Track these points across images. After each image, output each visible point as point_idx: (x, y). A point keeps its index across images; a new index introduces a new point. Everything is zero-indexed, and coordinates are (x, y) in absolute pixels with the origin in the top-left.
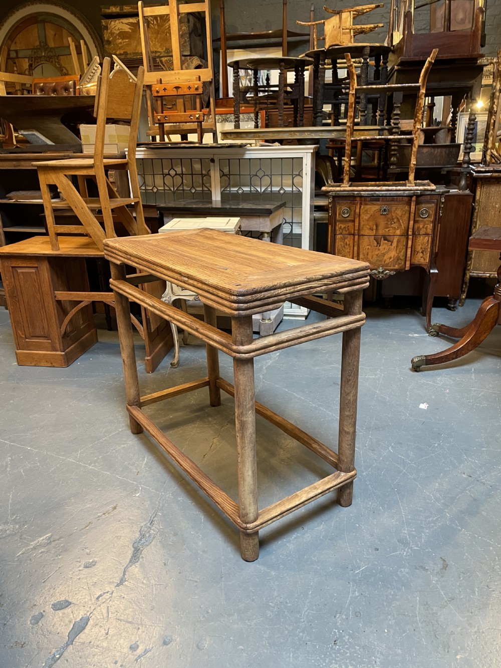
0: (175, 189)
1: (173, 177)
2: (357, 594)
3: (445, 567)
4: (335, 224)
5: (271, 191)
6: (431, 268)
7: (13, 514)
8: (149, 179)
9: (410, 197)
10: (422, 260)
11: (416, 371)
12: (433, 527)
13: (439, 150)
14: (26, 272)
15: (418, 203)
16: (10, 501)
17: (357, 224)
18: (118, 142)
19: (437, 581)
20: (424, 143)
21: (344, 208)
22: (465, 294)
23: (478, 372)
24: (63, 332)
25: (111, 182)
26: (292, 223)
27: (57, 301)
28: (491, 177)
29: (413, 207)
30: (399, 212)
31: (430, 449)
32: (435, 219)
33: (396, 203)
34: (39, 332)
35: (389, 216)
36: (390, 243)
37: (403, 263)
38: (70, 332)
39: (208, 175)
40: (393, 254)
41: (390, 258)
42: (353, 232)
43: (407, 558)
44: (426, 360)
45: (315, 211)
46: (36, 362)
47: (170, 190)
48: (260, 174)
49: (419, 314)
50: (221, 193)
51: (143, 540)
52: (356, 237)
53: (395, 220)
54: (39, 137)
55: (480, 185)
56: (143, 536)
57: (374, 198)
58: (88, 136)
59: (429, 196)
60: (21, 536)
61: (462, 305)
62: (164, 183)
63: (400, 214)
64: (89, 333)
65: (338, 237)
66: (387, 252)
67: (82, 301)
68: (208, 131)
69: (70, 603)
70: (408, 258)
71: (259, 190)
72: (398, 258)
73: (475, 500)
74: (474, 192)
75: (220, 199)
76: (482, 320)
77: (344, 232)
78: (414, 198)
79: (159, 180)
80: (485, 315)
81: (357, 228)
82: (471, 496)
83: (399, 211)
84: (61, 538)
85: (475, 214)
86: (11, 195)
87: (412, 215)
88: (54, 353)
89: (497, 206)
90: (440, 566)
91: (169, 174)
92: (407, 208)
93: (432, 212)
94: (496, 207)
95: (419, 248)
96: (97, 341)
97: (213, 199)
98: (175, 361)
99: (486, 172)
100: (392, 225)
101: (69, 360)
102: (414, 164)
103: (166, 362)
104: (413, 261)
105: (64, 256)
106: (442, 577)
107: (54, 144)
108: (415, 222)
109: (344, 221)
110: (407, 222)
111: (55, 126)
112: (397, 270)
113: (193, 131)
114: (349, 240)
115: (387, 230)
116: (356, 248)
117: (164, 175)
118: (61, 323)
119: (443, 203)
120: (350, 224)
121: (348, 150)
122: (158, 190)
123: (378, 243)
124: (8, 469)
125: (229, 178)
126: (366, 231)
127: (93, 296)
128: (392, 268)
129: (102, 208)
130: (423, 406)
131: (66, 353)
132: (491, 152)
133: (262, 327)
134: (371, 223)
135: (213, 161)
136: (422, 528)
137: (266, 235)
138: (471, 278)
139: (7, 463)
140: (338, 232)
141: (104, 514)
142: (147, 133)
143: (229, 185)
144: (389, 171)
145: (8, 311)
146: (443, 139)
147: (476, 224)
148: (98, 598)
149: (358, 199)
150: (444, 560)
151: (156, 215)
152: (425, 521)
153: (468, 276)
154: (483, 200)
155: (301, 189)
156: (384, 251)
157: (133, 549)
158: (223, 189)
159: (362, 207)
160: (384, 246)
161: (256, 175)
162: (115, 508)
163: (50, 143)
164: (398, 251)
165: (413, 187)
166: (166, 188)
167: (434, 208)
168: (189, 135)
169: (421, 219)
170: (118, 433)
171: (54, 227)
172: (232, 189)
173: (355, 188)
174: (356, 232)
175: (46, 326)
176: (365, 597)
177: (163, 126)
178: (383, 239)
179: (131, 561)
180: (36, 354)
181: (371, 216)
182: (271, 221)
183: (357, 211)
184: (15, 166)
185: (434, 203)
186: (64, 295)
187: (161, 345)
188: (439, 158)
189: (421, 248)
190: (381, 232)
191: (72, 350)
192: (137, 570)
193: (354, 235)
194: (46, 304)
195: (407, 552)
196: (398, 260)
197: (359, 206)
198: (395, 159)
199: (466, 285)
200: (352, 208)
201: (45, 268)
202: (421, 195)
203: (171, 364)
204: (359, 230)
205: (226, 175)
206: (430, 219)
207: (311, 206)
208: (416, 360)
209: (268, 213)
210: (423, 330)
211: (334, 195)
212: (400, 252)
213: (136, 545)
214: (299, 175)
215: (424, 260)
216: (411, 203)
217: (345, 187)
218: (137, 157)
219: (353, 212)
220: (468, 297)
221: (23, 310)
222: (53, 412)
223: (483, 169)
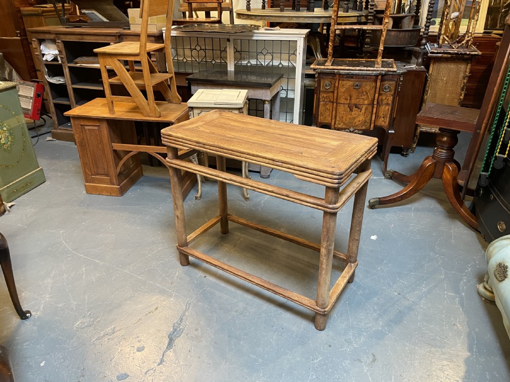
0: (200, 60)
1: (198, 51)
2: (314, 377)
3: (374, 360)
4: (320, 94)
5: (272, 65)
6: (389, 129)
7: (89, 311)
8: (180, 52)
9: (377, 76)
10: (383, 123)
11: (372, 208)
12: (369, 331)
13: (404, 33)
14: (91, 129)
15: (382, 81)
16: (86, 301)
17: (336, 95)
18: (157, 23)
19: (368, 370)
20: (392, 28)
21: (327, 82)
22: (415, 144)
23: (417, 210)
24: (118, 172)
25: (153, 61)
26: (288, 90)
27: (113, 150)
28: (441, 57)
29: (378, 84)
30: (368, 88)
31: (374, 272)
32: (395, 92)
33: (366, 80)
34: (101, 171)
35: (360, 90)
36: (359, 110)
37: (369, 125)
38: (123, 171)
39: (225, 51)
40: (361, 118)
41: (359, 121)
42: (332, 100)
43: (350, 353)
44: (379, 201)
45: (305, 77)
46: (100, 192)
47: (196, 61)
48: (265, 52)
49: (379, 159)
50: (235, 65)
51: (175, 333)
52: (335, 104)
53: (364, 93)
54: (97, 16)
55: (433, 62)
56: (175, 330)
57: (350, 76)
58: (134, 18)
59: (391, 76)
60: (95, 327)
61: (413, 152)
62: (192, 56)
63: (368, 89)
64: (136, 170)
65: (322, 103)
66: (357, 117)
67: (131, 151)
68: (226, 9)
69: (128, 376)
70: (373, 122)
71: (263, 64)
72: (365, 122)
73: (400, 312)
74: (427, 68)
75: (234, 70)
76: (423, 174)
77: (326, 100)
78: (380, 77)
79: (188, 52)
80: (425, 171)
81: (335, 98)
82: (398, 309)
83: (368, 86)
84: (121, 329)
85: (428, 85)
86: (77, 60)
87: (378, 89)
88: (112, 186)
89: (445, 79)
90: (371, 359)
91: (195, 49)
92: (374, 84)
93: (393, 88)
94: (443, 80)
95: (381, 114)
96: (142, 175)
97: (229, 69)
98: (199, 195)
99: (438, 53)
100: (362, 97)
101: (122, 191)
102: (382, 50)
103: (192, 194)
104: (376, 123)
105: (118, 119)
106: (372, 367)
107: (108, 21)
108: (380, 94)
109: (326, 92)
110: (373, 95)
111: (108, 7)
112: (364, 130)
113: (214, 9)
114: (329, 106)
115: (358, 100)
116: (334, 112)
117: (191, 50)
118: (117, 165)
119: (401, 81)
120: (331, 95)
121: (331, 37)
122: (187, 60)
123: (351, 110)
124: (84, 277)
125: (241, 54)
126: (342, 101)
127: (139, 148)
128: (360, 128)
129: (146, 85)
130: (374, 237)
131: (121, 187)
132: (443, 37)
133: (262, 169)
134: (346, 95)
135: (228, 40)
136: (362, 331)
137: (267, 102)
138: (421, 132)
139: (83, 272)
140: (321, 100)
141: (150, 313)
142: (179, 9)
143: (241, 59)
144: (364, 49)
145: (76, 146)
146: (408, 25)
147: (427, 92)
148: (146, 373)
149: (337, 76)
150: (374, 355)
151: (185, 84)
152: (365, 326)
153: (419, 131)
154: (434, 74)
155: (295, 65)
156: (355, 116)
157: (168, 339)
158: (236, 62)
159: (340, 82)
160: (355, 112)
161: (262, 53)
162: (157, 309)
163: (105, 20)
164: (365, 116)
165: (379, 68)
166: (194, 59)
167: (394, 85)
168: (211, 12)
169: (384, 92)
170: (158, 252)
171: (111, 97)
172: (243, 62)
173: (336, 67)
174: (335, 100)
175: (106, 167)
176: (319, 379)
177: (191, 5)
178: (354, 107)
179: (167, 348)
180: (99, 187)
181: (347, 89)
182: (271, 92)
183: (337, 85)
184: (80, 39)
185: (394, 80)
186: (119, 146)
187: (188, 183)
188: (403, 40)
189: (383, 114)
190: (353, 101)
191: (124, 183)
192: (171, 354)
193: (333, 102)
194: (106, 152)
195: (350, 349)
196: (365, 123)
197: (338, 81)
198: (369, 40)
199: (416, 137)
200: (332, 82)
201: (105, 126)
202: (385, 75)
203: (196, 197)
204: (337, 99)
205: (239, 52)
206: (391, 93)
207: (302, 74)
208: (372, 201)
209: (269, 86)
210: (381, 173)
211: (319, 72)
212: (367, 117)
213: (170, 337)
214: (294, 54)
215: (385, 122)
216: (377, 80)
217: (329, 66)
218: (172, 35)
219: (333, 86)
220: (418, 145)
221: (89, 155)
222: (113, 233)
223: (436, 51)
